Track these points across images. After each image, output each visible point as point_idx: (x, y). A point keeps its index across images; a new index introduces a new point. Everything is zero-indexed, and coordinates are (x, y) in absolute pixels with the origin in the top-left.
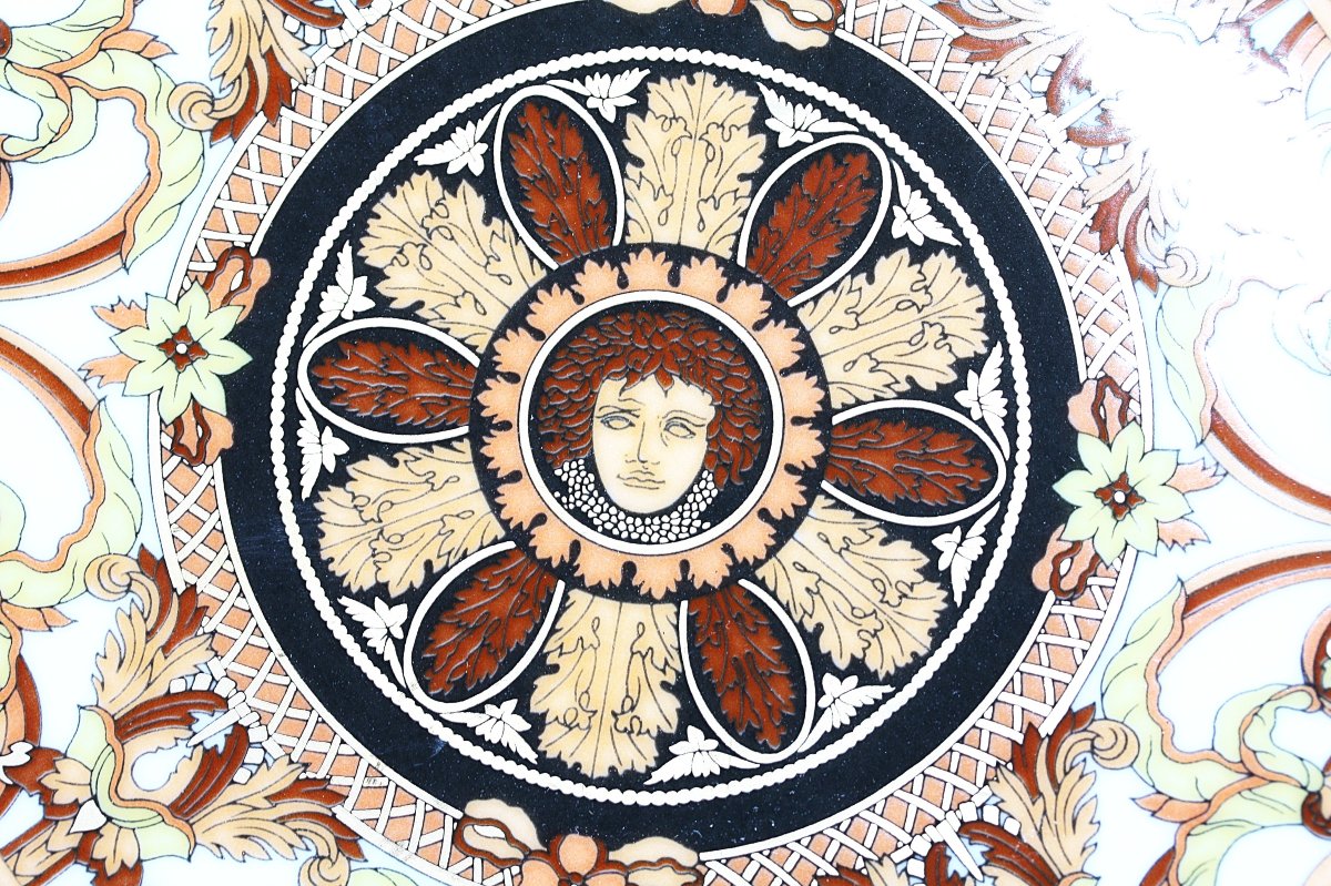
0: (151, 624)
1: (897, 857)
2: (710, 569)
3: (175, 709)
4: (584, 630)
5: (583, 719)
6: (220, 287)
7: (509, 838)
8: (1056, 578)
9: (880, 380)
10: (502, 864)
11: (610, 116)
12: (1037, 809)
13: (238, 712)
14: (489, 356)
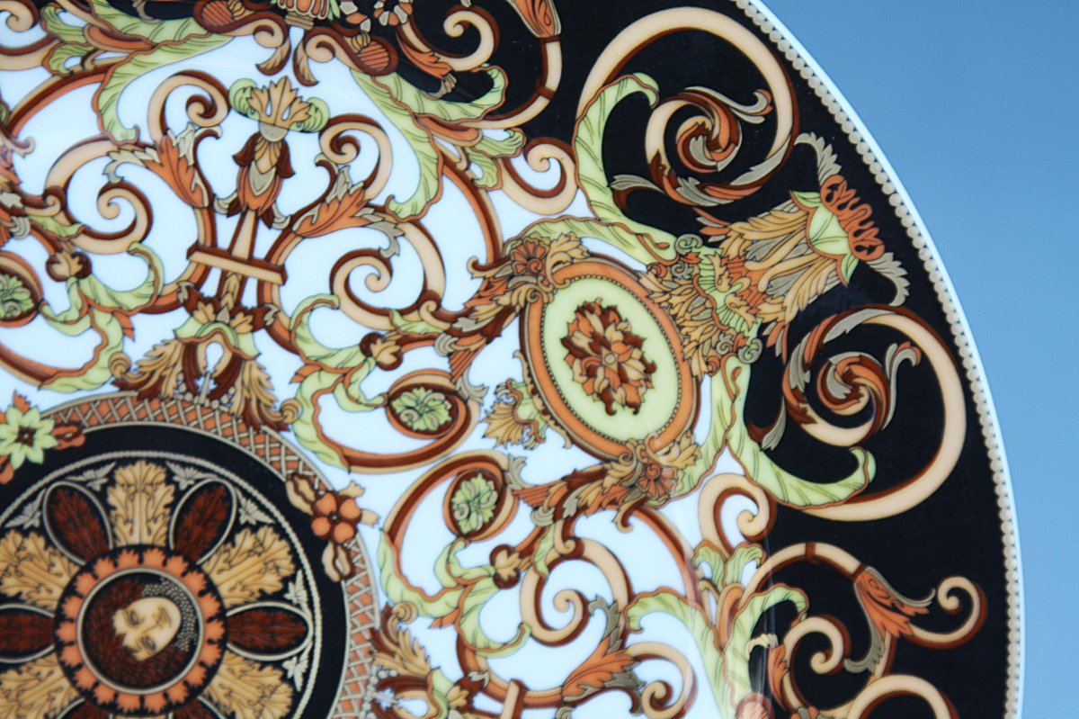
1: (225, 409)
2: (177, 564)
4: (238, 591)
5: (271, 565)
7: (336, 556)
8: (76, 435)
9: (56, 560)
10: (348, 551)
12: (167, 373)
13: (371, 693)
14: (165, 710)
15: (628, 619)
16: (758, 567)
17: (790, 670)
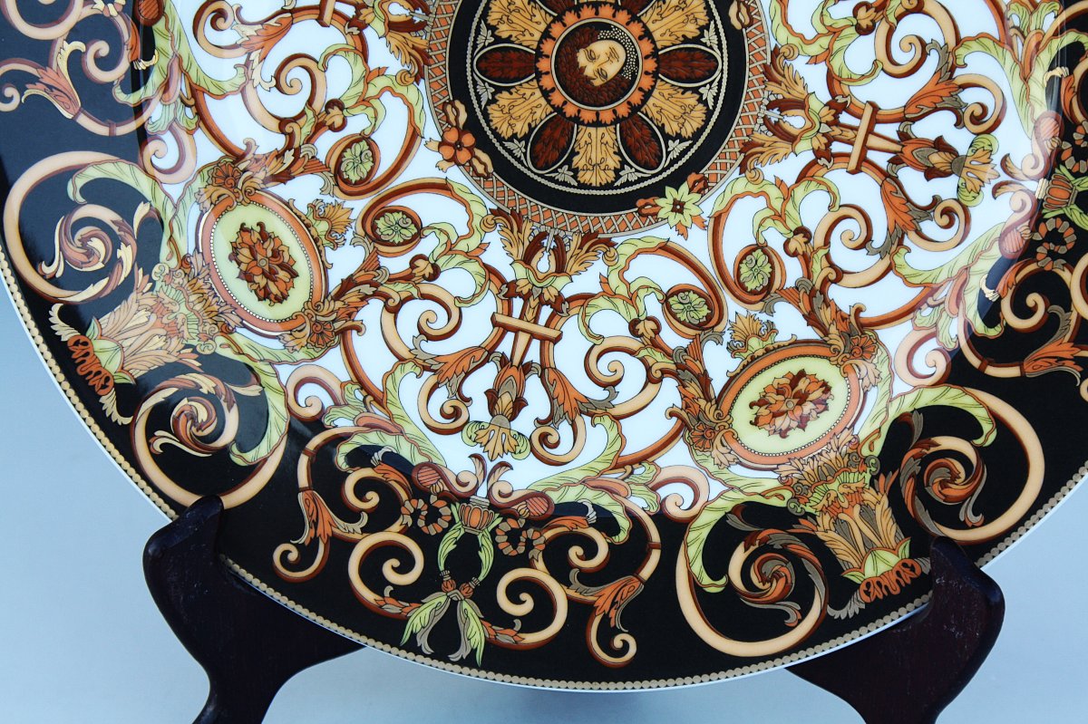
0: (759, 155)
2: (623, 16)
3: (777, 130)
4: (667, 37)
5: (691, 17)
6: (654, 210)
7: (739, 11)
9: (536, 12)
10: (748, 7)
11: (523, 142)
13: (763, 112)
14: (614, 123)
15: (955, 58)
16: (1056, 17)
17: (1077, 93)
